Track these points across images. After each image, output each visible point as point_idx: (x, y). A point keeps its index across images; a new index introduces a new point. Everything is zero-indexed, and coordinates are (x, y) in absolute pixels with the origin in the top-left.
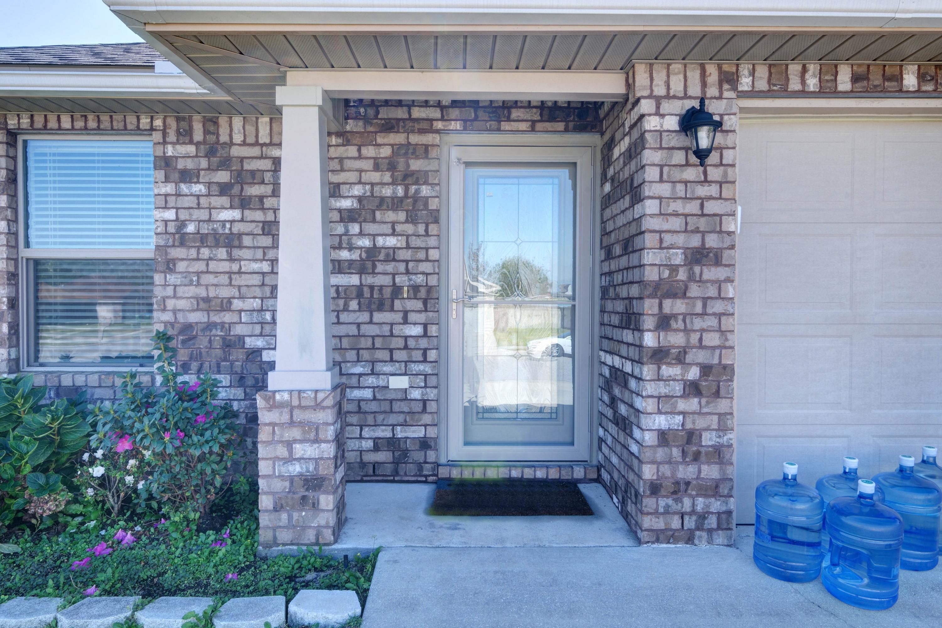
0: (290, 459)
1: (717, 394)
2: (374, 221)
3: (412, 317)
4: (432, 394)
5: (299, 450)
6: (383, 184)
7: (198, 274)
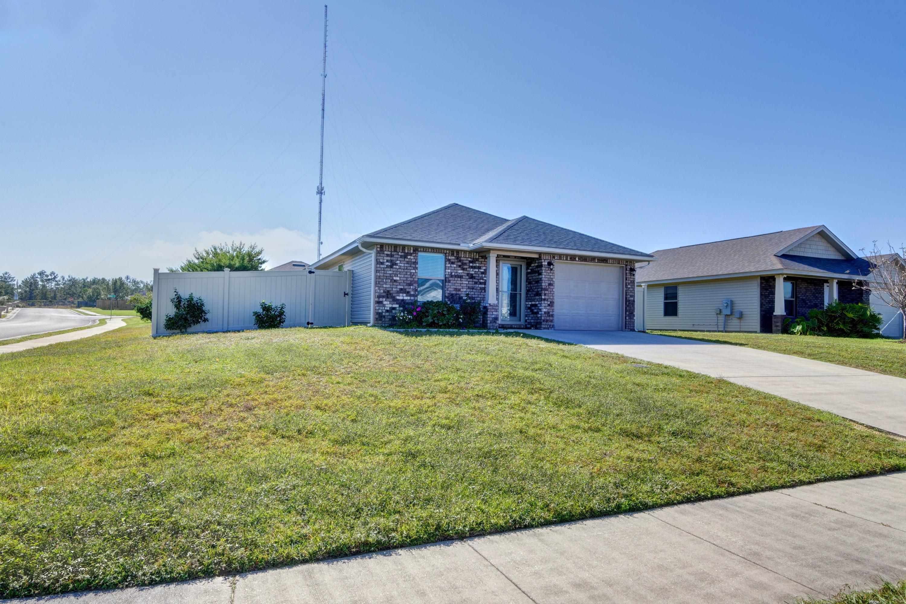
0: (493, 315)
5: (494, 313)
7: (454, 283)
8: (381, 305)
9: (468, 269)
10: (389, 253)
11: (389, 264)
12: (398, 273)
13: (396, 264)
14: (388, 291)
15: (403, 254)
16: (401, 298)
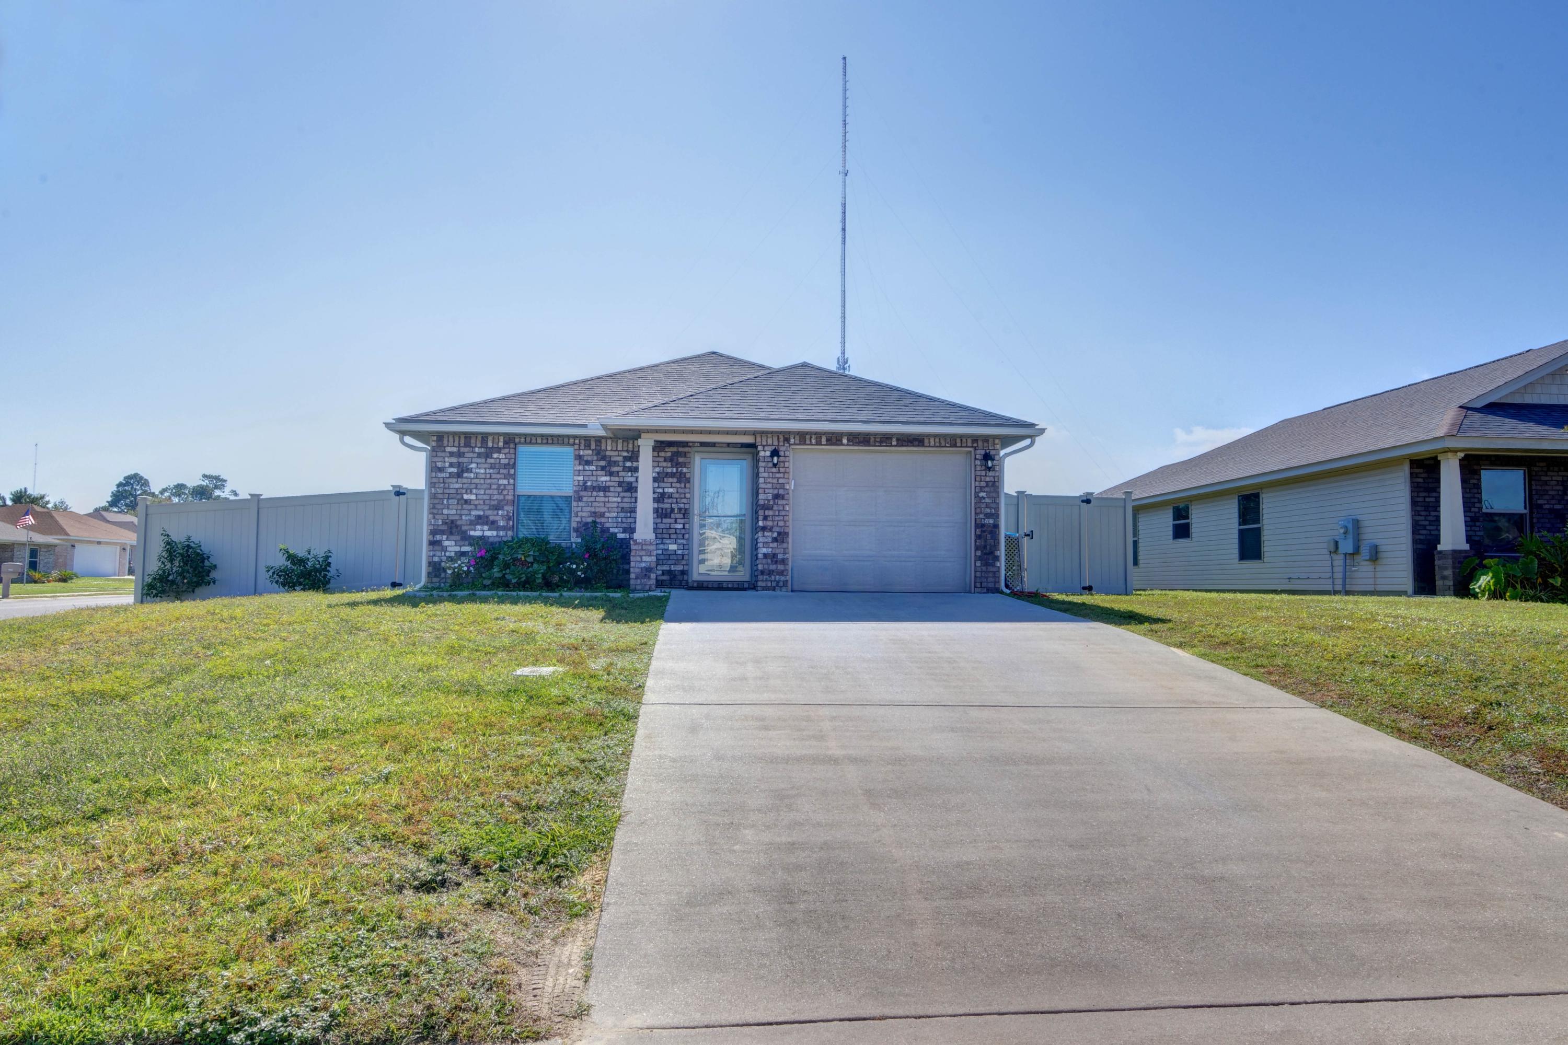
0: (641, 561)
1: (783, 542)
2: (664, 482)
3: (678, 521)
4: (686, 552)
5: (644, 558)
6: (667, 467)
7: (591, 502)
8: (436, 548)
9: (621, 474)
10: (455, 450)
11: (454, 470)
12: (473, 486)
13: (469, 470)
14: (452, 522)
15: (483, 450)
16: (478, 533)
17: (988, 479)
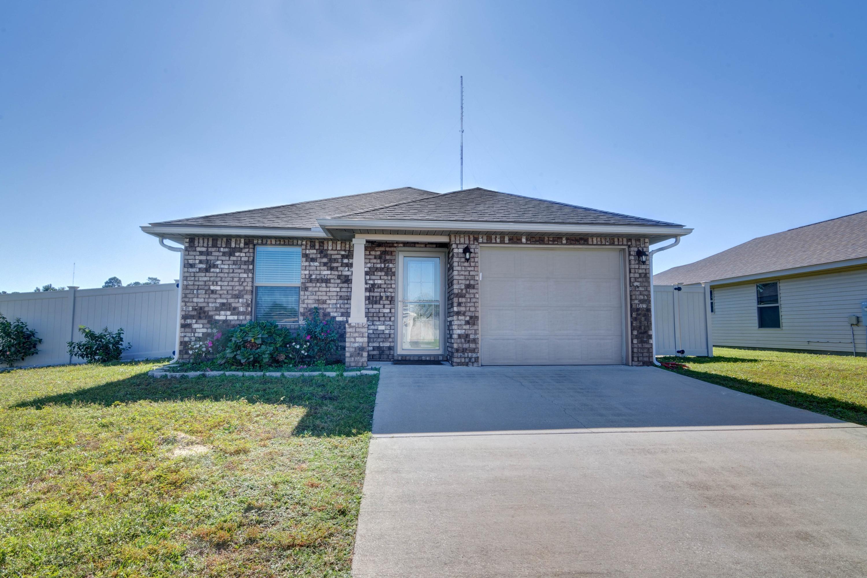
0: (355, 342)
1: (474, 324)
2: (374, 275)
3: (386, 306)
4: (392, 331)
5: (358, 339)
6: (377, 263)
7: (316, 292)
8: (187, 330)
9: (340, 269)
10: (204, 249)
11: (203, 266)
12: (219, 279)
13: (215, 266)
14: (201, 308)
15: (227, 250)
16: (222, 318)
17: (640, 271)
